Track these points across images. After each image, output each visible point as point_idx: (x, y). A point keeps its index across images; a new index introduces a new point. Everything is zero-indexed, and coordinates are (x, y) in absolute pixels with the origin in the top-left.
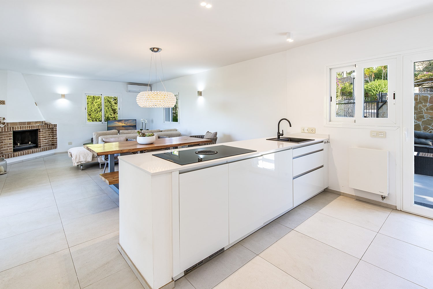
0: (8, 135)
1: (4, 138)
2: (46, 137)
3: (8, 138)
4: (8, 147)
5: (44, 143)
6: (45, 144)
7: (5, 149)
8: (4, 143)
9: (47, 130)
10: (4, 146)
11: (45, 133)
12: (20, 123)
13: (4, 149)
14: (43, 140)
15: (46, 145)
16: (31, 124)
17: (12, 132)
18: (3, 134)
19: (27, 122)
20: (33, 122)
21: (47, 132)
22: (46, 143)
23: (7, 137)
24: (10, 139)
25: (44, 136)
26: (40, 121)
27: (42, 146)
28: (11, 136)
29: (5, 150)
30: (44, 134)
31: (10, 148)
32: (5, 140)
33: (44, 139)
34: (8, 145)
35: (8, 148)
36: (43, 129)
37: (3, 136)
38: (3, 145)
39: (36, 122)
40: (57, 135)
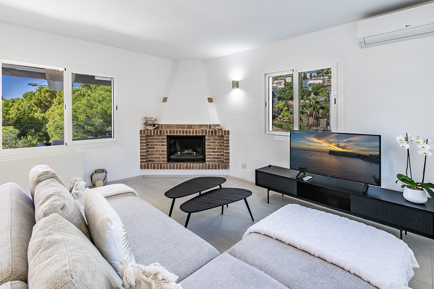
0: (161, 140)
1: (155, 143)
2: (215, 149)
3: (161, 144)
4: (160, 154)
5: (211, 157)
6: (213, 158)
7: (157, 156)
8: (155, 149)
9: (217, 138)
10: (155, 153)
11: (212, 142)
12: (178, 126)
13: (155, 156)
14: (210, 152)
15: (215, 161)
16: (193, 128)
17: (165, 137)
18: (155, 138)
19: (188, 125)
20: (196, 125)
21: (217, 141)
22: (215, 158)
23: (160, 142)
24: (162, 145)
25: (211, 147)
26: (207, 125)
27: (208, 161)
28: (164, 142)
29: (156, 158)
30: (211, 144)
31: (162, 156)
32: (157, 145)
33: (211, 150)
34: (161, 153)
35: (161, 156)
36: (209, 136)
37: (155, 141)
38: (154, 151)
39: (201, 126)
40: (230, 148)
